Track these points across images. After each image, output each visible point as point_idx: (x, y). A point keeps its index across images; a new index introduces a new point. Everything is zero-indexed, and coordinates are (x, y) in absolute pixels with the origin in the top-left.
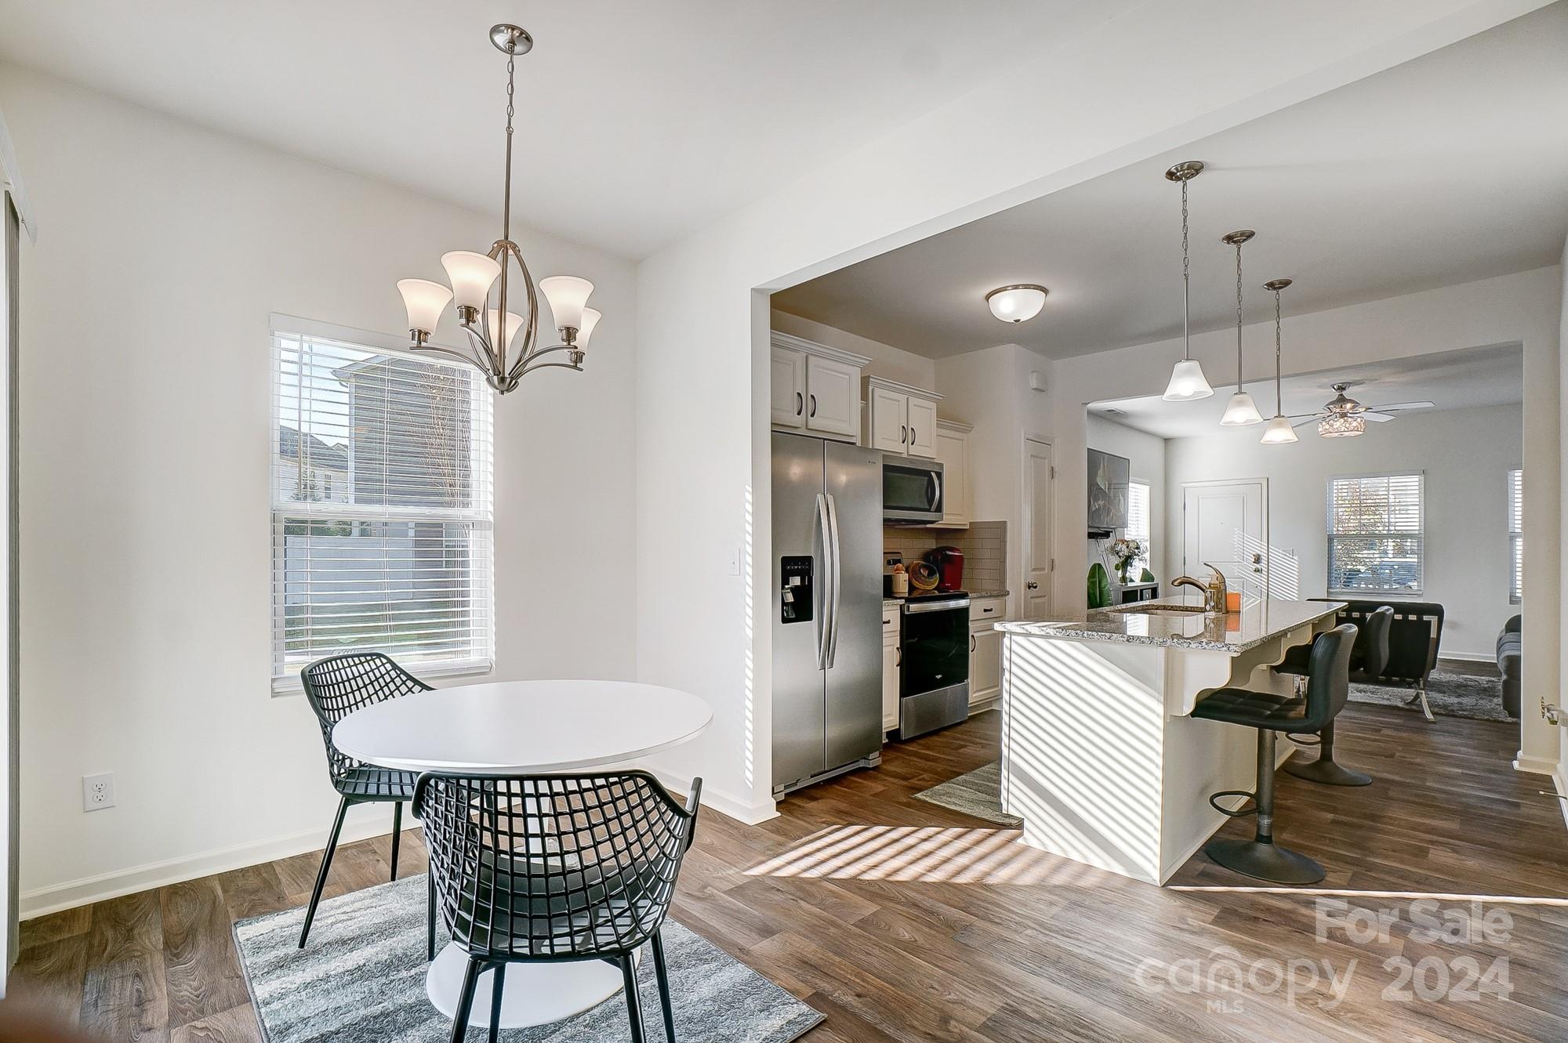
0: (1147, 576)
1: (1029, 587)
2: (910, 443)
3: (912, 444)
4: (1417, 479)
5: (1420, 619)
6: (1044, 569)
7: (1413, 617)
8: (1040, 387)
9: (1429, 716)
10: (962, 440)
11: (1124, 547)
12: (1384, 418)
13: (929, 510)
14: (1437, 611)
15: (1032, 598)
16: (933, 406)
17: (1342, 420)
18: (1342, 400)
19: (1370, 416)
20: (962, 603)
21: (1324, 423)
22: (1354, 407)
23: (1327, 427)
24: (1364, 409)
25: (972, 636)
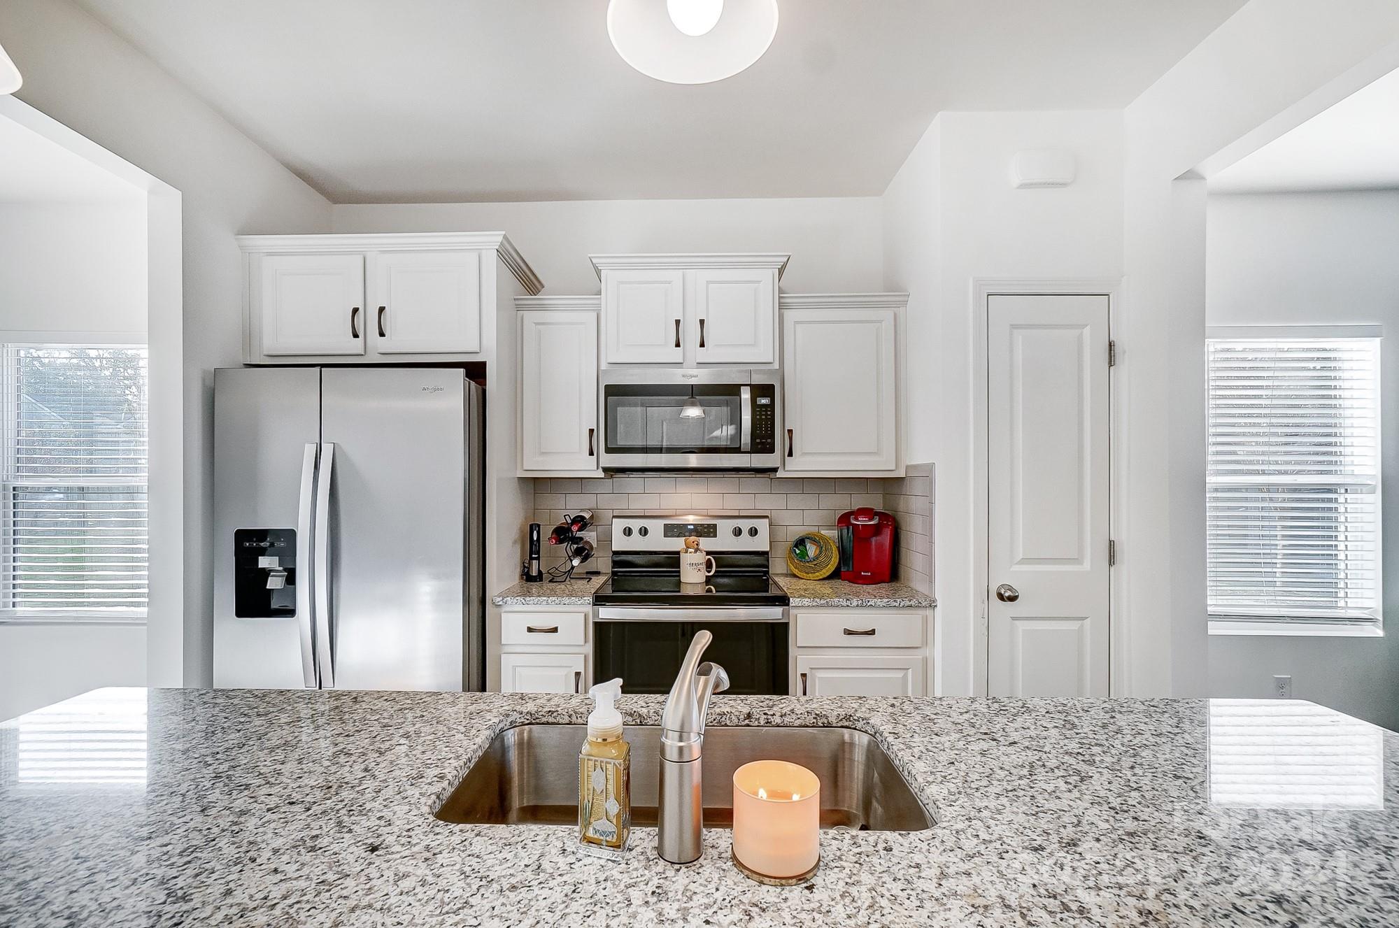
1: (1000, 598)
2: (697, 344)
3: (703, 345)
13: (739, 450)
25: (804, 675)
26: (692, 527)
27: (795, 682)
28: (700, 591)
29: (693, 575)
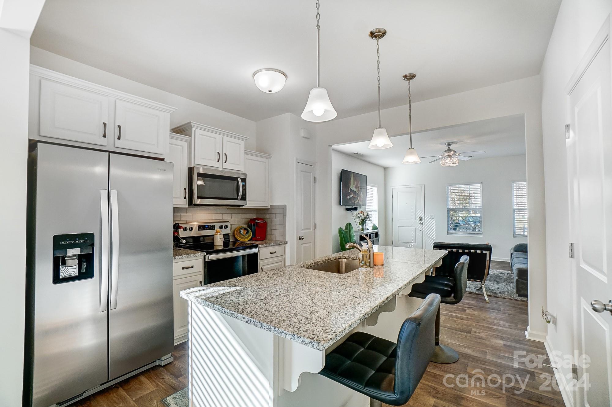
0: (375, 228)
1: (300, 239)
2: (224, 161)
3: (225, 162)
4: (480, 186)
5: (482, 252)
6: (310, 229)
7: (479, 252)
8: (306, 136)
9: (487, 299)
10: (265, 162)
11: (362, 215)
12: (466, 159)
13: (236, 199)
14: (489, 248)
15: (301, 244)
16: (243, 143)
17: (449, 159)
18: (449, 150)
19: (460, 157)
20: (254, 250)
21: (442, 160)
22: (454, 153)
23: (444, 162)
24: (458, 154)
25: (261, 268)
26: (207, 226)
27: (260, 270)
28: (222, 248)
29: (219, 242)
